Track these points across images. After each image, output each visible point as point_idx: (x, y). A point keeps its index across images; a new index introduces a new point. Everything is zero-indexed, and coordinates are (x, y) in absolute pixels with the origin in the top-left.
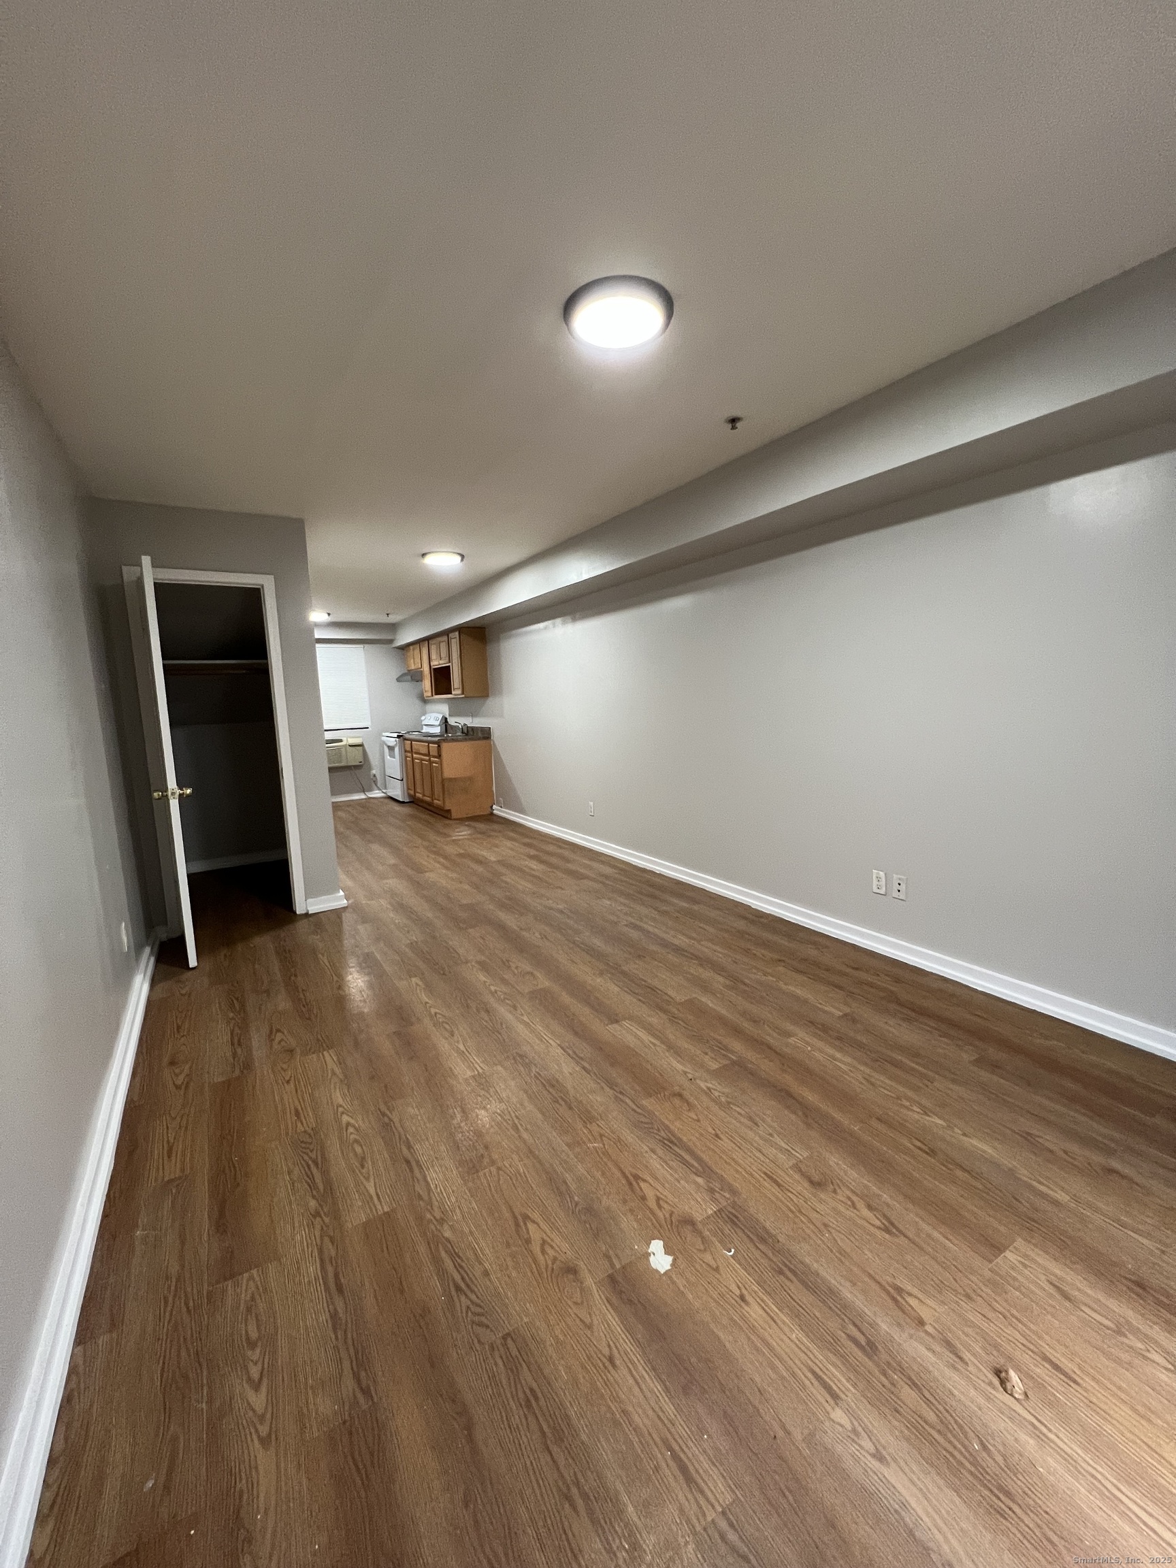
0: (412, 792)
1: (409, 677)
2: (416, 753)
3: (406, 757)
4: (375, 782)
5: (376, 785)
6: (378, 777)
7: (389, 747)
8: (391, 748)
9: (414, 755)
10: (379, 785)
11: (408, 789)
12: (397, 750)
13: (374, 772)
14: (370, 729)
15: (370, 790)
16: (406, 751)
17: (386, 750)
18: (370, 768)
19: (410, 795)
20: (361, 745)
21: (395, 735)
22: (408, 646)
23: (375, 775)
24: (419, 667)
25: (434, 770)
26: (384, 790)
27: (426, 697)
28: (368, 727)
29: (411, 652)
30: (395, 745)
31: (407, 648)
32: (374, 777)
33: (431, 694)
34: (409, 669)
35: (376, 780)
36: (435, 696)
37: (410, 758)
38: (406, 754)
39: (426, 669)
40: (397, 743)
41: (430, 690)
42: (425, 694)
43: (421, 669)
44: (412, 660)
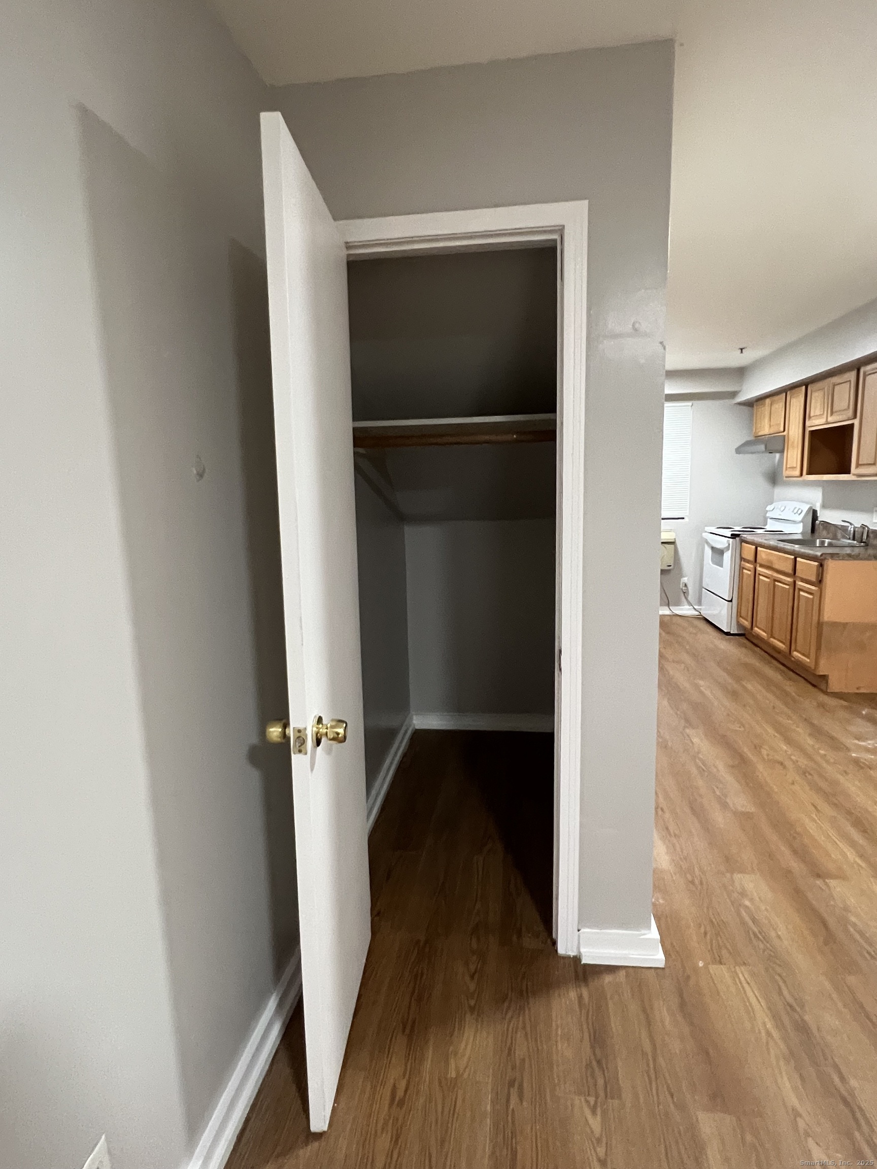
0: (747, 624)
1: (762, 447)
2: (761, 566)
3: (742, 568)
4: (685, 594)
5: (686, 599)
6: (690, 586)
7: (713, 548)
8: (718, 553)
9: (759, 569)
10: (690, 598)
11: (739, 615)
12: (727, 556)
13: (685, 580)
14: (686, 520)
15: (678, 603)
16: (742, 559)
17: (708, 552)
18: (681, 575)
19: (739, 625)
20: (673, 543)
21: (728, 533)
22: (761, 399)
23: (686, 585)
24: (782, 429)
25: (802, 602)
26: (696, 607)
27: (786, 477)
28: (683, 518)
29: (766, 408)
30: (726, 547)
31: (760, 402)
32: (683, 588)
33: (797, 473)
34: (760, 434)
35: (686, 591)
36: (801, 475)
37: (750, 571)
38: (743, 562)
39: (795, 432)
40: (729, 544)
41: (795, 466)
42: (785, 473)
43: (785, 433)
44: (767, 420)
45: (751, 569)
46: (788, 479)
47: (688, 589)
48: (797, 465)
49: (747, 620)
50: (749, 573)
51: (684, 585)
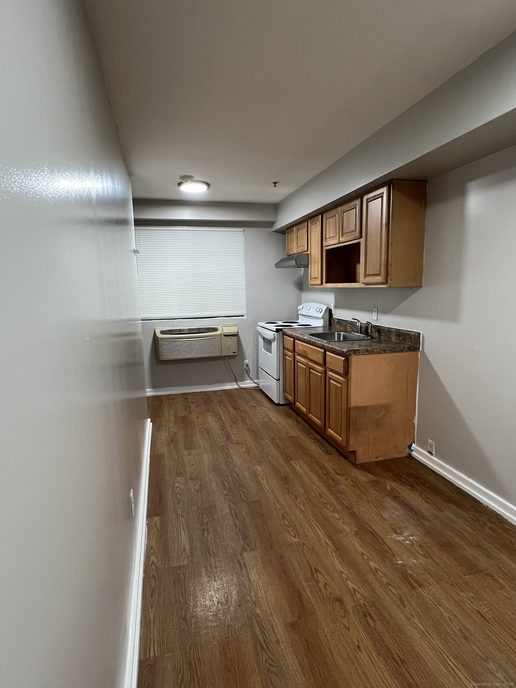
0: (291, 398)
1: (293, 262)
2: (299, 355)
3: (285, 355)
4: (248, 372)
5: (249, 375)
6: (250, 366)
7: (264, 338)
8: (268, 342)
9: (298, 357)
10: (251, 375)
11: (285, 390)
12: (274, 345)
13: (247, 361)
14: (245, 317)
15: (243, 380)
16: (284, 348)
17: (261, 341)
18: (243, 358)
19: (285, 398)
20: (236, 335)
21: (274, 327)
22: (290, 227)
23: (247, 366)
24: (306, 249)
25: (333, 390)
26: (255, 381)
27: (311, 285)
28: (243, 316)
29: (294, 234)
30: (274, 338)
31: (289, 230)
32: (246, 368)
33: (319, 282)
34: (291, 253)
35: (248, 370)
36: (322, 283)
37: (291, 358)
38: (285, 351)
39: (315, 252)
40: (275, 337)
41: (317, 277)
42: (310, 282)
43: (308, 252)
44: (295, 243)
45: (291, 357)
46: (312, 286)
47: (249, 369)
48: (318, 276)
49: (291, 396)
50: (290, 359)
51: (246, 366)
